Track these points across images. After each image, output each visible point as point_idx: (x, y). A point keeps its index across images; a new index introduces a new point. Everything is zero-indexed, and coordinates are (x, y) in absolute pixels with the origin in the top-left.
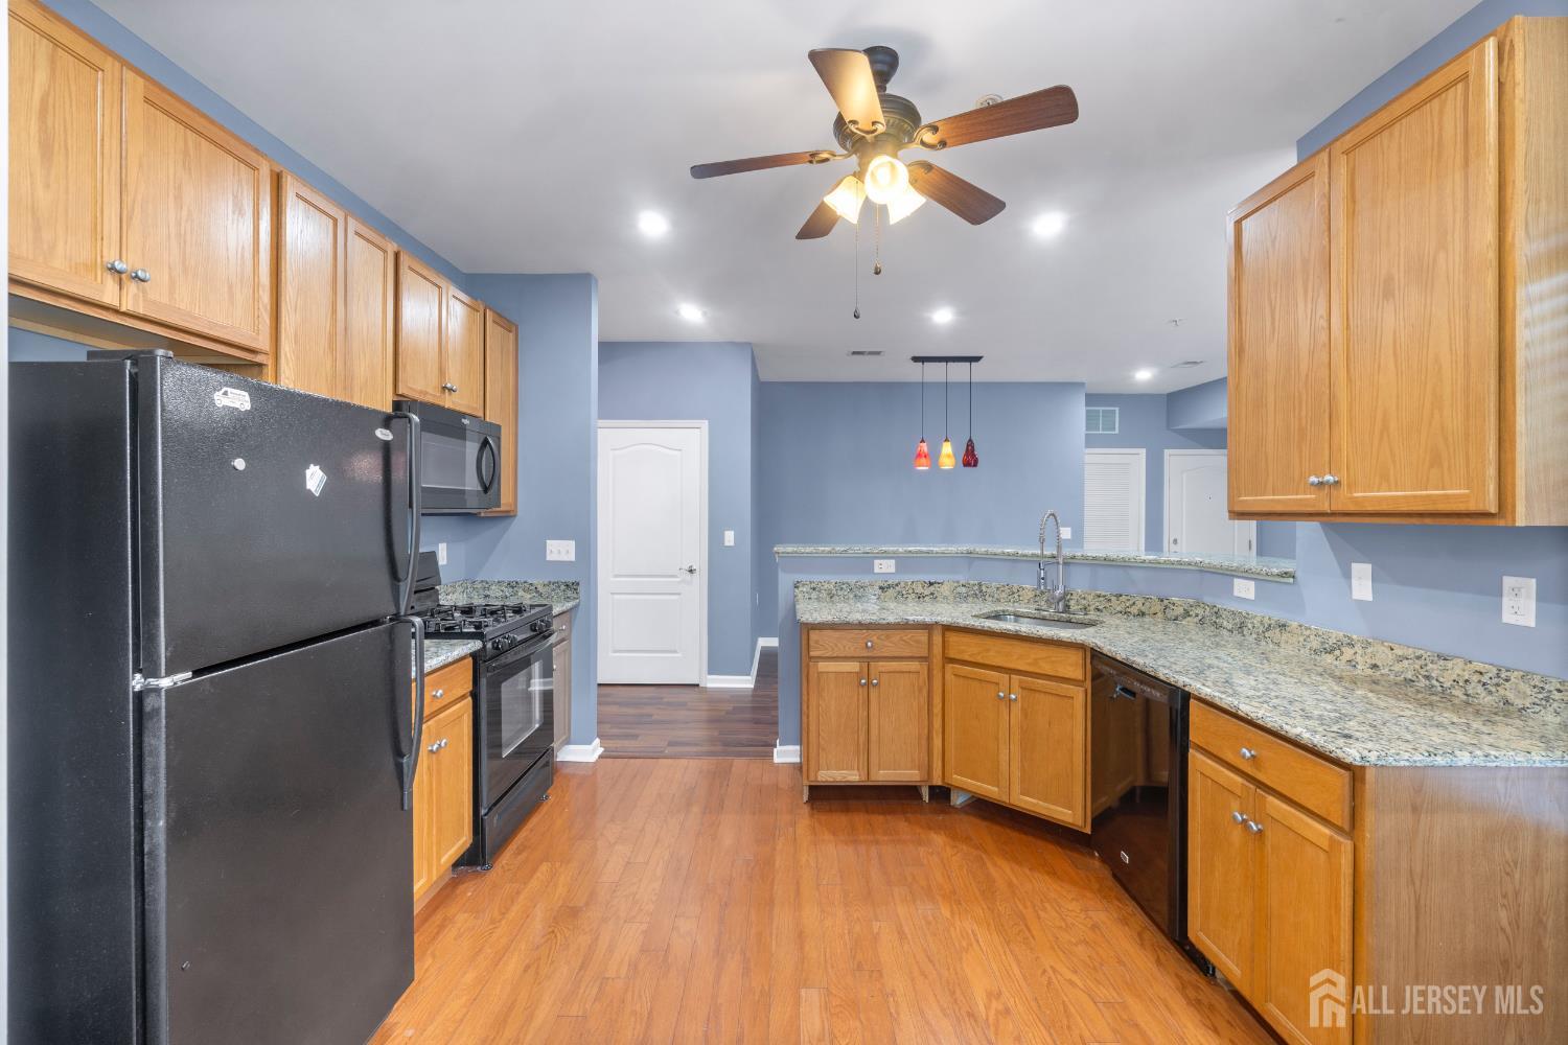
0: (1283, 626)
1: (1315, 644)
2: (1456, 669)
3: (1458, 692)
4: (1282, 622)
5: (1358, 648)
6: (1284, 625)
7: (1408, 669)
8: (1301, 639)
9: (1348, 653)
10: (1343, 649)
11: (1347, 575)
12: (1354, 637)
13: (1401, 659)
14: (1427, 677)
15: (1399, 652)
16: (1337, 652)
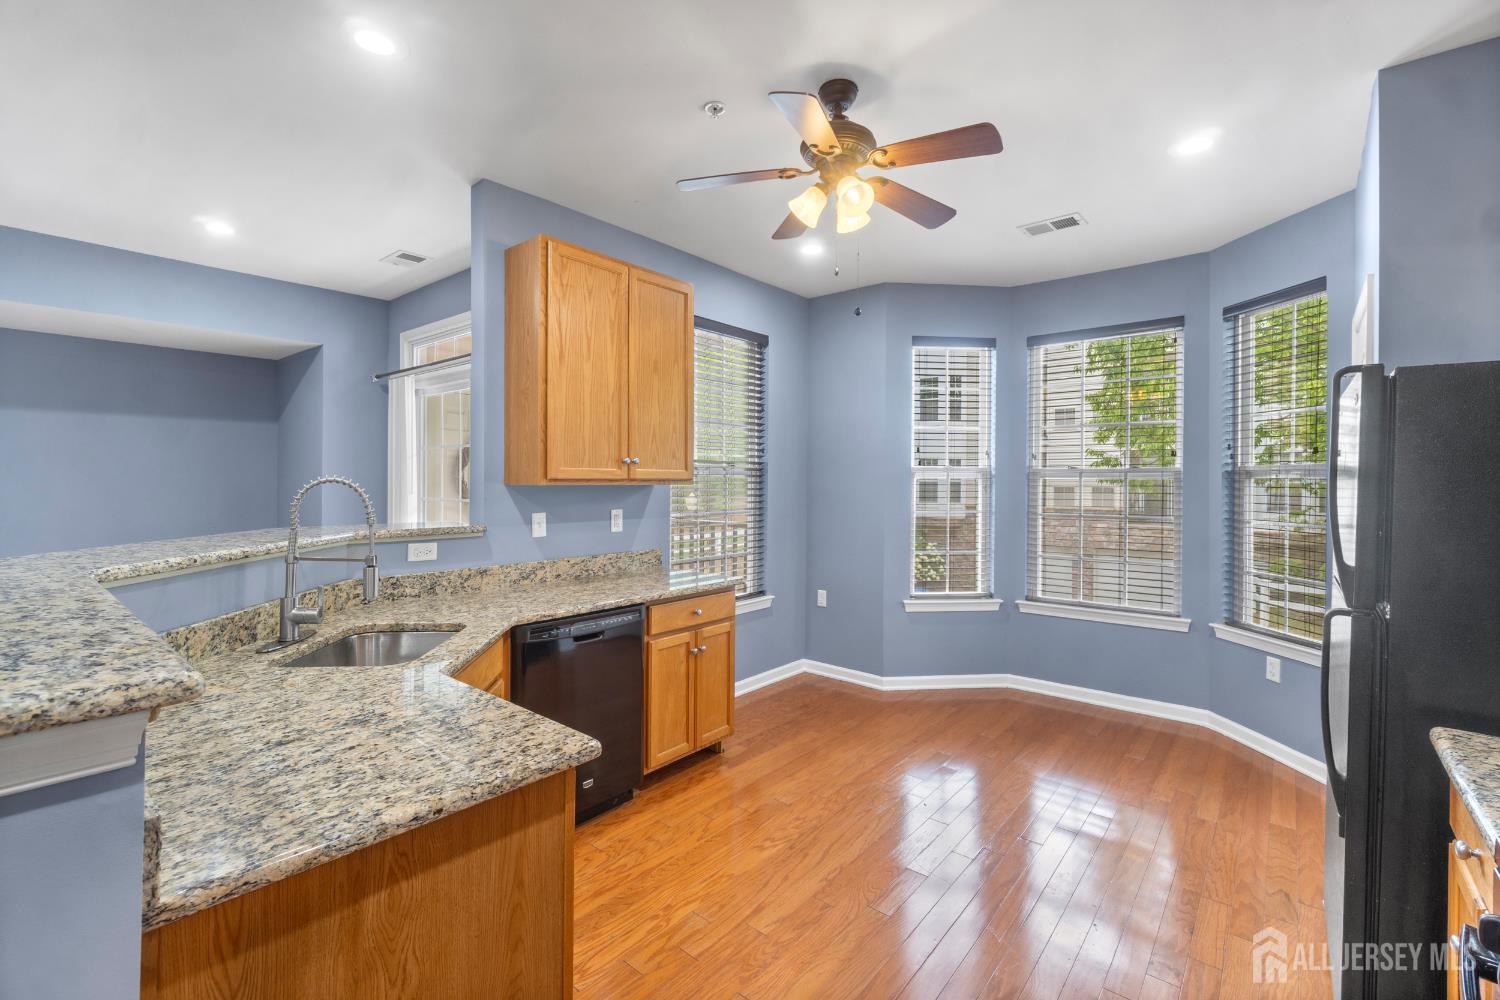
0: (483, 573)
1: (514, 576)
2: (601, 560)
3: (601, 573)
4: (483, 568)
5: (548, 569)
6: (485, 571)
7: (576, 570)
8: (502, 577)
9: (540, 574)
10: (537, 572)
11: (529, 522)
12: (545, 561)
13: (573, 566)
14: (587, 571)
15: (572, 562)
16: (533, 576)
